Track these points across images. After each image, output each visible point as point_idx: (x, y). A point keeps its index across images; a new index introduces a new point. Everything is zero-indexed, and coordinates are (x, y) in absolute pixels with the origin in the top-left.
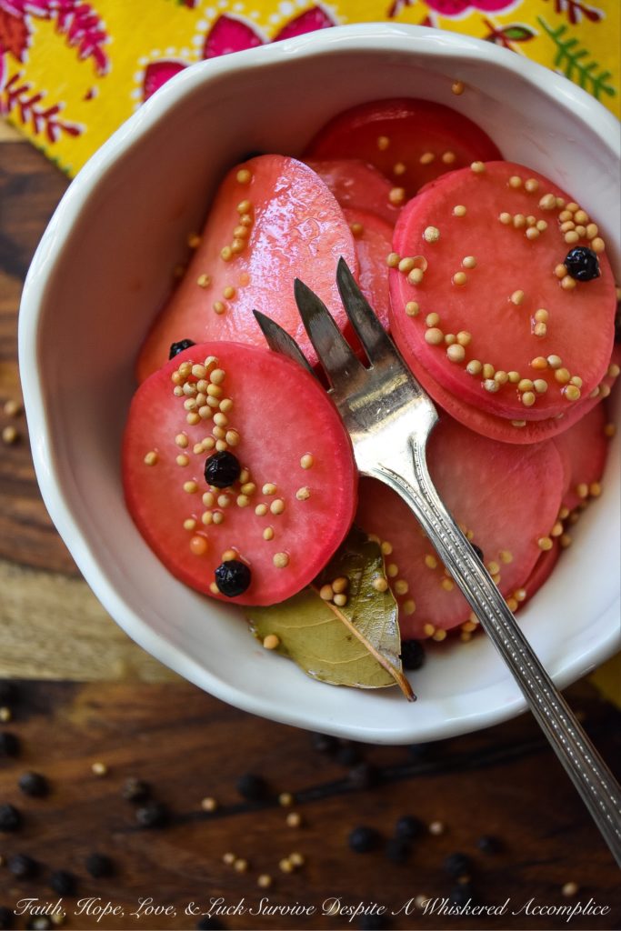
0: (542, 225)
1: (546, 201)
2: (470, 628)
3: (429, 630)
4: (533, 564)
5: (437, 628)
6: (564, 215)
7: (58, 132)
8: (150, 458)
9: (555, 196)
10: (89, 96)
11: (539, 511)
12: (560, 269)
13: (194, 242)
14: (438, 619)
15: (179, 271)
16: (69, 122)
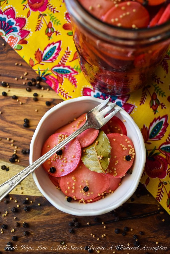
0: (126, 149)
1: (129, 146)
2: (80, 201)
3: (74, 197)
4: (96, 197)
5: (76, 198)
6: (131, 149)
7: (67, 97)
8: (48, 146)
9: (131, 146)
10: (73, 91)
11: (101, 189)
12: (125, 157)
13: (75, 119)
14: (77, 196)
15: (70, 122)
16: (69, 96)
